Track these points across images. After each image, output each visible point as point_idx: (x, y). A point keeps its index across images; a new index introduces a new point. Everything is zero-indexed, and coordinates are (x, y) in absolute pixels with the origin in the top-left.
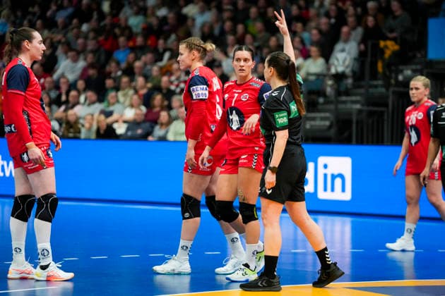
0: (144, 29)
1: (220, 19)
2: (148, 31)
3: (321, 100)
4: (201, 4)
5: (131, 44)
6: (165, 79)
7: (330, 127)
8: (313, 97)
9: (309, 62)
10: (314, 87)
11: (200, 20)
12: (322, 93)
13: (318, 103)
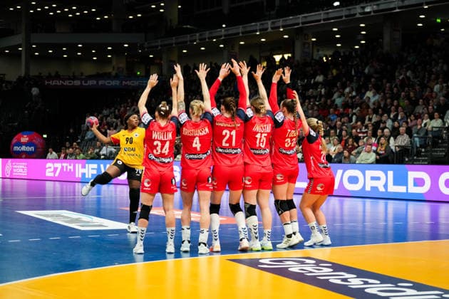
0: (343, 105)
1: (384, 98)
2: (346, 106)
3: (440, 141)
4: (373, 90)
5: (336, 113)
6: (354, 131)
7: (445, 156)
8: (436, 139)
9: (433, 121)
10: (436, 134)
11: (372, 100)
12: (441, 138)
13: (438, 143)
